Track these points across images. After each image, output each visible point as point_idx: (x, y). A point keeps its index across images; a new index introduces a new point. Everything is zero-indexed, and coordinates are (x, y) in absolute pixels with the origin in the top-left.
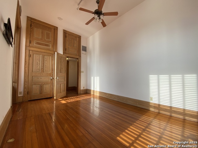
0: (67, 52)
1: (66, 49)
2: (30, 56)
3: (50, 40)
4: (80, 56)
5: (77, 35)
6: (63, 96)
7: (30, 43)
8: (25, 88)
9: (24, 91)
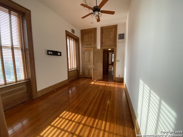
0: (104, 45)
1: (103, 43)
2: (83, 53)
3: (92, 40)
4: (116, 46)
5: (113, 26)
6: (99, 79)
7: (83, 46)
8: (82, 71)
9: (82, 72)
